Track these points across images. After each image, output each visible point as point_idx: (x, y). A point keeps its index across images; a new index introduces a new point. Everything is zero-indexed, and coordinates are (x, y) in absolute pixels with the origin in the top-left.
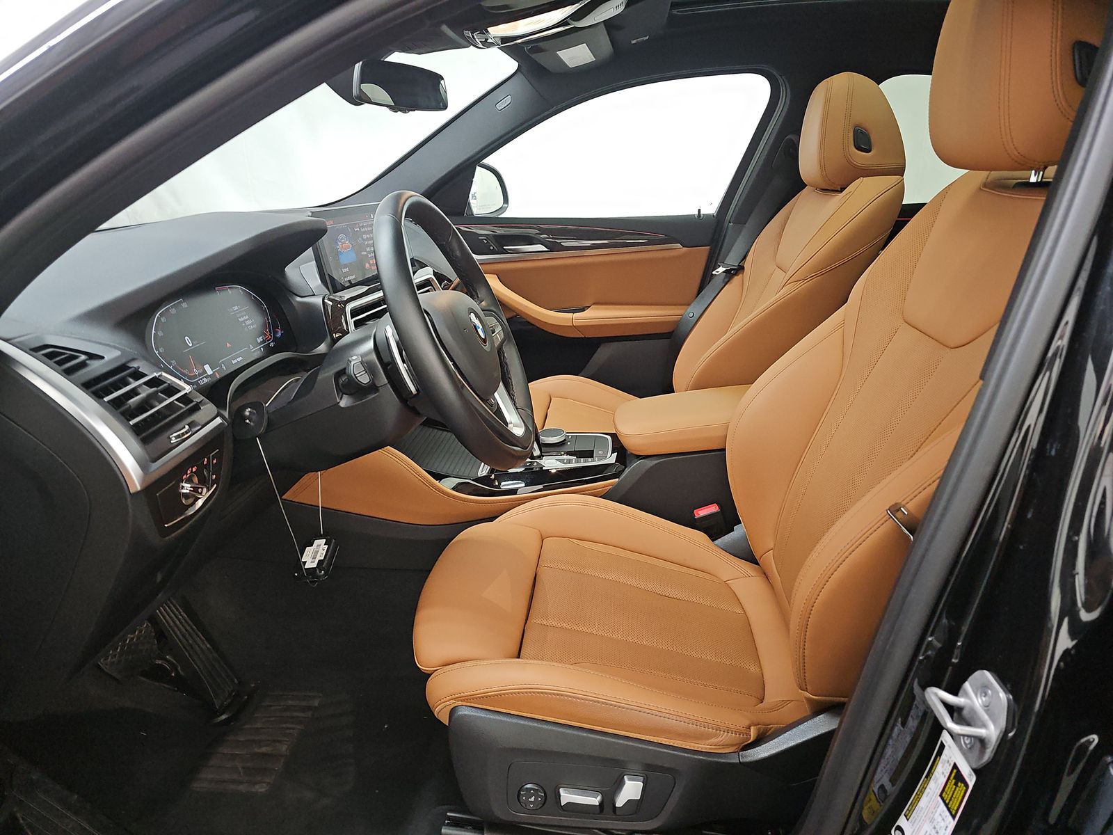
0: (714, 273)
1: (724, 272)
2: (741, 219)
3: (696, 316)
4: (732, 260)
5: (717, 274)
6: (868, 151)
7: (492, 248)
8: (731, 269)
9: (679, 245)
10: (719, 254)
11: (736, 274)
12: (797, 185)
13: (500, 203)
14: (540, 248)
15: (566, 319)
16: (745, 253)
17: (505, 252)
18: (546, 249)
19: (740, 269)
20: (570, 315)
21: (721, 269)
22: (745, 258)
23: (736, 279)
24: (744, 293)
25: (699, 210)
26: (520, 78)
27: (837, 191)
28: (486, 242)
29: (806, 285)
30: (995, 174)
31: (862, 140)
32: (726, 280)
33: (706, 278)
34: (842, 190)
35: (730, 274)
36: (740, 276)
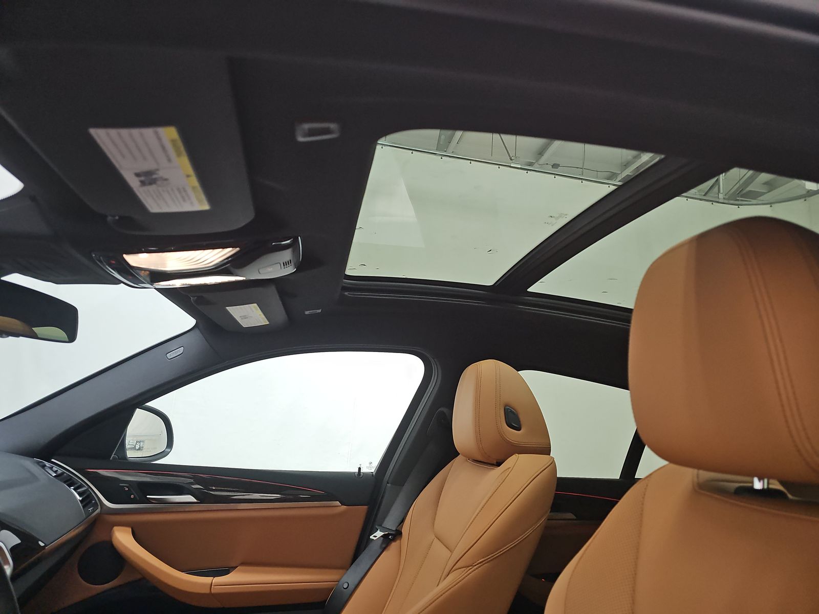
0: (371, 537)
1: (382, 536)
2: (400, 480)
3: (352, 587)
4: (390, 523)
5: (375, 538)
6: (519, 429)
7: (132, 496)
8: (389, 535)
9: (338, 503)
10: (376, 515)
11: (394, 540)
12: (449, 453)
13: (163, 446)
14: (190, 498)
15: (203, 585)
16: (402, 517)
17: (149, 501)
18: (195, 500)
19: (398, 534)
20: (208, 580)
21: (379, 534)
22: (403, 521)
23: (394, 546)
24: (402, 563)
25: (360, 469)
26: (197, 334)
27: (492, 465)
28: (127, 489)
29: (474, 573)
30: (705, 475)
31: (512, 419)
32: (384, 546)
33: (363, 543)
34: (499, 464)
35: (388, 540)
36: (398, 542)
